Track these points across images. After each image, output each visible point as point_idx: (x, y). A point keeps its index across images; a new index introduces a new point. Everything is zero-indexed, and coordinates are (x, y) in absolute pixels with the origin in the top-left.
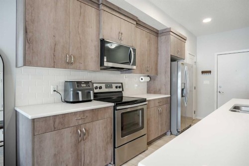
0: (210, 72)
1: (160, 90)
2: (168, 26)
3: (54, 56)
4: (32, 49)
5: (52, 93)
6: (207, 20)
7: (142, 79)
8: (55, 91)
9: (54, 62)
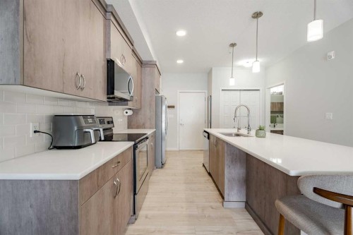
0: (173, 107)
1: (144, 124)
2: (155, 59)
3: (64, 73)
4: (34, 55)
5: (31, 136)
6: (180, 62)
7: (127, 113)
8: (35, 132)
9: (64, 83)
